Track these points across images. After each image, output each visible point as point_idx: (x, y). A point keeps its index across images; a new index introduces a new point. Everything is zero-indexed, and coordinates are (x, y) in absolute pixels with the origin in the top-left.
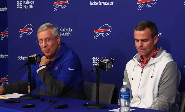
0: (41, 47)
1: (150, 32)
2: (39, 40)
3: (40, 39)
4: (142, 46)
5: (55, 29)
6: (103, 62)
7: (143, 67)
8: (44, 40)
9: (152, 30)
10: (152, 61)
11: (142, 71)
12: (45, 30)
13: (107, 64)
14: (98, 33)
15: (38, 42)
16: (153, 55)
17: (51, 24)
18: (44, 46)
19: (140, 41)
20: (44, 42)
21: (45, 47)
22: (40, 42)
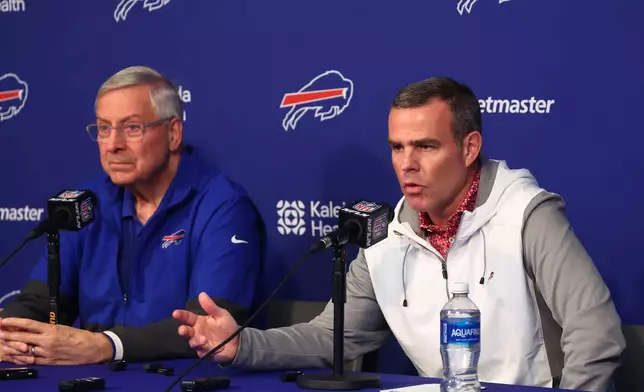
0: (103, 150)
1: (449, 115)
2: (99, 122)
3: (104, 121)
4: (415, 166)
5: (165, 93)
6: (358, 213)
7: (443, 251)
8: (114, 125)
9: (455, 107)
10: (470, 222)
11: (444, 267)
12: (127, 87)
13: (370, 220)
14: (298, 107)
15: (95, 131)
16: (470, 198)
17: (155, 73)
18: (111, 146)
19: (408, 150)
20: (113, 132)
21: (116, 151)
22: (101, 133)
